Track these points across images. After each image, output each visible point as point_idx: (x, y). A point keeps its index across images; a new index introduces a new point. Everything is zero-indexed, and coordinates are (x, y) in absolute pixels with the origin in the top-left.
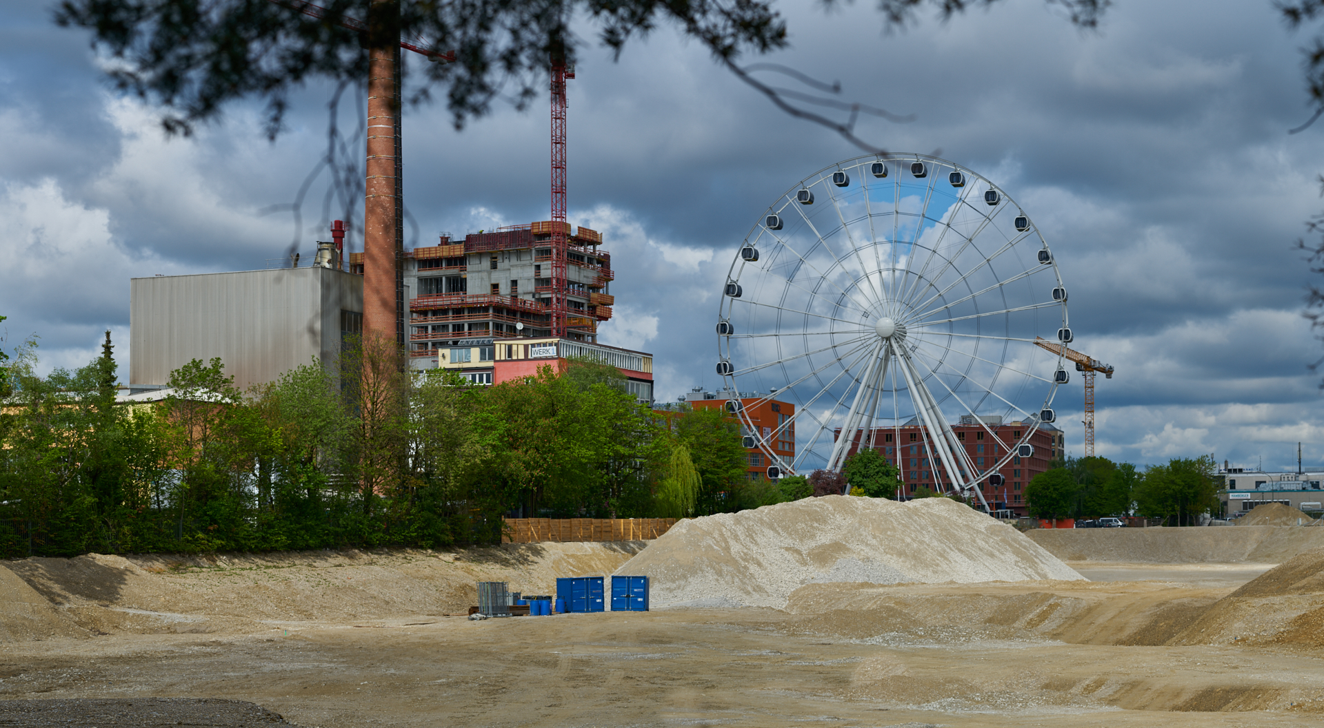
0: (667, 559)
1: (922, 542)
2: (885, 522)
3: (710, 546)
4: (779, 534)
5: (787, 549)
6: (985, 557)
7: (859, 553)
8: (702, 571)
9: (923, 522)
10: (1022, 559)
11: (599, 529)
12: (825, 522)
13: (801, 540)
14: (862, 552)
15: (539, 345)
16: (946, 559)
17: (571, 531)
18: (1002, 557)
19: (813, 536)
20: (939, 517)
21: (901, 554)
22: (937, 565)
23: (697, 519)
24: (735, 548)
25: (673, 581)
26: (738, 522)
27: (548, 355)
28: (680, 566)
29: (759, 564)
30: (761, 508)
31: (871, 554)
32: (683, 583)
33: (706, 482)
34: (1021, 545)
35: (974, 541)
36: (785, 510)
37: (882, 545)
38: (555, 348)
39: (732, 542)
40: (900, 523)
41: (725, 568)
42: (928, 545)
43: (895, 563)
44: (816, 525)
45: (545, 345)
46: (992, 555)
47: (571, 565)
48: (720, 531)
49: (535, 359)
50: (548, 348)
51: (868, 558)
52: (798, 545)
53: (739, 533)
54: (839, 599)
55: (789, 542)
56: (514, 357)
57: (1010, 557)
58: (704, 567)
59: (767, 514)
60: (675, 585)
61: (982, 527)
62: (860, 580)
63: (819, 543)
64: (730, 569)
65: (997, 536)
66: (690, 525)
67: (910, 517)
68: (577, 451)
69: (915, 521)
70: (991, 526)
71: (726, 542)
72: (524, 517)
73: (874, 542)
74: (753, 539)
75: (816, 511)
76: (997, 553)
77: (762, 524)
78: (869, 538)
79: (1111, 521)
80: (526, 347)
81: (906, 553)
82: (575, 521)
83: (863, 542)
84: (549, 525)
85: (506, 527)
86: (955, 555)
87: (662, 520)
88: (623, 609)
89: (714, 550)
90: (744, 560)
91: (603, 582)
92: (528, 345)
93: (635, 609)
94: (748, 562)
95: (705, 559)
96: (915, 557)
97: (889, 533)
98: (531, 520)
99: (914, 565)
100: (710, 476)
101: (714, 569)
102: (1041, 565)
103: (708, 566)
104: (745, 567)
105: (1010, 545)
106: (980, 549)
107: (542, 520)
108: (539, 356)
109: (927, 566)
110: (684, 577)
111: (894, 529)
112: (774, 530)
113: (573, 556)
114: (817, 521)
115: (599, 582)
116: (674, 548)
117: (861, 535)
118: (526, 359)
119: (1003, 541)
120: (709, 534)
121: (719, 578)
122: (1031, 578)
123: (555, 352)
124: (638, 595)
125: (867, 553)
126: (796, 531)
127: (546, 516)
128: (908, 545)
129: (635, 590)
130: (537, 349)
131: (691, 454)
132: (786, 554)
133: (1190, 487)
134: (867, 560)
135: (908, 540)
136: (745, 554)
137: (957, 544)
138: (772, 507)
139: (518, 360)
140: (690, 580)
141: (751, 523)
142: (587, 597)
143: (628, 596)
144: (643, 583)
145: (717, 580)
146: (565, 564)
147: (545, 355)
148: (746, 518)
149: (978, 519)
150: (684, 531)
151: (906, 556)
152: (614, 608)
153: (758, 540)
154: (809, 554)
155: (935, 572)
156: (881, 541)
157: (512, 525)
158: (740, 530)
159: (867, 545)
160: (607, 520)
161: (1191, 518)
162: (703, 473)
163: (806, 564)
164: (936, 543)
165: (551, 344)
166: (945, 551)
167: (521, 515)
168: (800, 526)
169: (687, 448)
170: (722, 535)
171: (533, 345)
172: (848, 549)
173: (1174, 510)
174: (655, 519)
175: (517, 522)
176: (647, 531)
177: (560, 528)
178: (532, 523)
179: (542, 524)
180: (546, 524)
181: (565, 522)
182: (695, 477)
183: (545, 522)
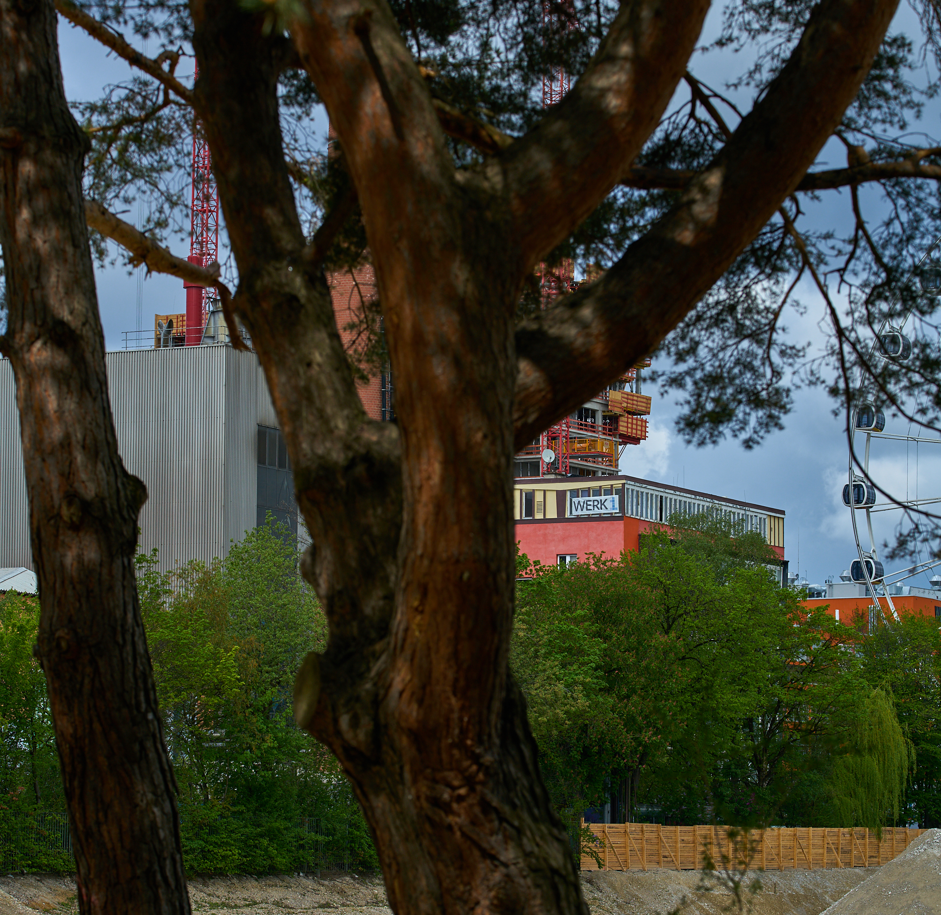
15: (587, 492)
27: (603, 511)
33: (923, 757)
38: (616, 497)
45: (598, 492)
49: (578, 519)
50: (603, 498)
56: (539, 516)
72: (613, 821)
80: (561, 495)
82: (701, 830)
84: (659, 837)
85: (593, 839)
87: (846, 830)
92: (565, 491)
98: (632, 827)
107: (647, 826)
108: (585, 512)
116: (921, 885)
118: (561, 518)
123: (617, 505)
127: (647, 818)
130: (581, 499)
131: (897, 705)
139: (545, 521)
147: (596, 511)
157: (599, 835)
162: (916, 739)
165: (609, 492)
167: (608, 816)
169: (888, 693)
171: (575, 493)
174: (836, 829)
175: (607, 830)
176: (821, 851)
177: (676, 842)
178: (632, 832)
179: (646, 835)
180: (654, 835)
181: (685, 832)
182: (903, 749)
183: (652, 832)
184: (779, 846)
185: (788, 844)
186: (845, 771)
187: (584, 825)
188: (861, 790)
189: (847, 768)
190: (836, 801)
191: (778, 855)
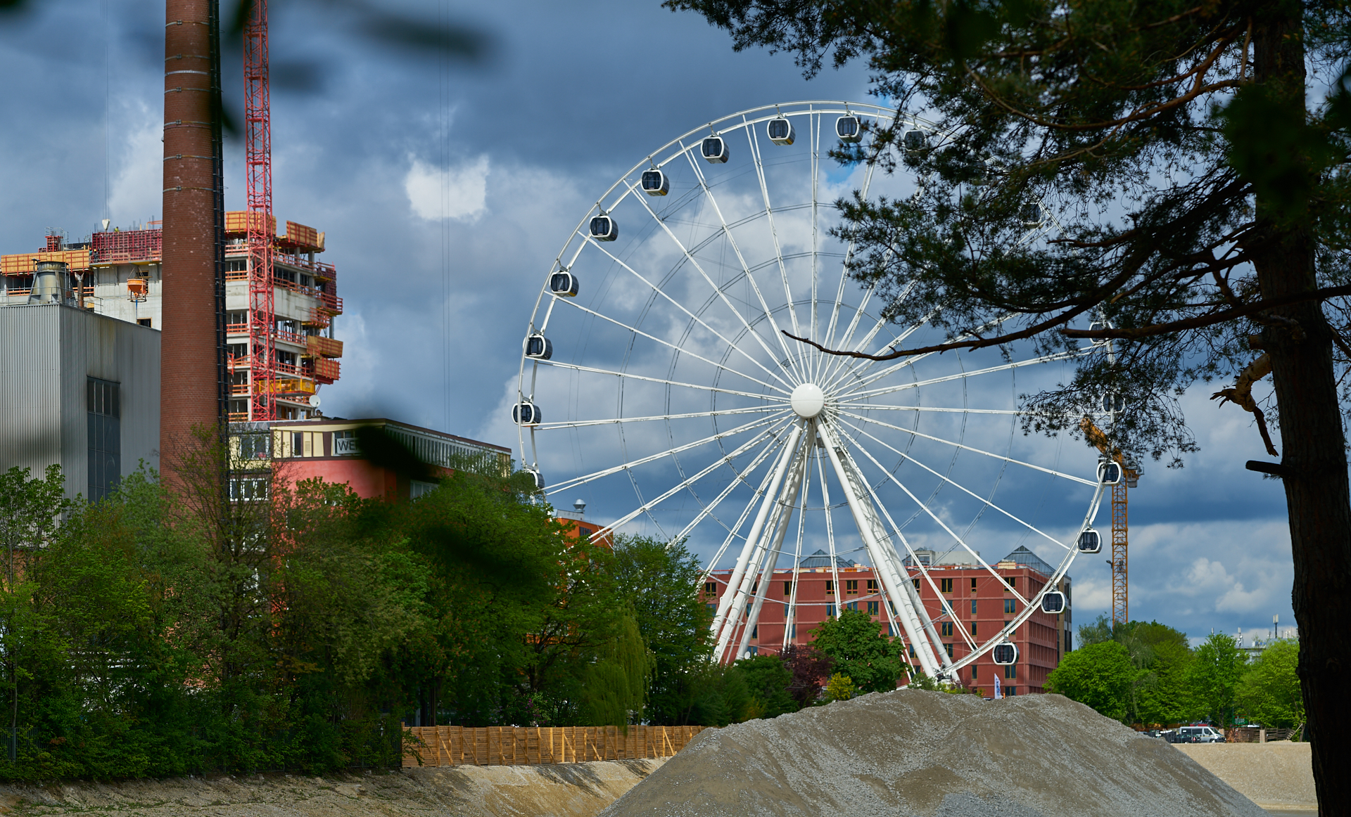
0: (695, 794)
1: (1063, 767)
3: (758, 773)
4: (845, 753)
5: (863, 778)
6: (1146, 791)
7: (975, 785)
9: (1053, 734)
10: (1196, 795)
11: (523, 745)
12: (909, 734)
13: (882, 764)
14: (980, 783)
16: (1103, 795)
17: (488, 748)
18: (1168, 791)
19: (897, 757)
20: (1067, 726)
21: (1039, 786)
22: (1096, 805)
23: (727, 729)
24: (793, 776)
26: (784, 732)
29: (833, 803)
30: (804, 711)
31: (994, 785)
34: (1187, 771)
35: (1124, 765)
36: (848, 714)
37: (1008, 772)
39: (786, 767)
42: (1073, 772)
43: (1033, 801)
44: (898, 738)
46: (1154, 789)
47: (509, 804)
48: (765, 747)
51: (991, 793)
52: (877, 772)
53: (791, 752)
55: (862, 766)
56: (307, 454)
57: (1178, 792)
58: (757, 806)
59: (819, 720)
61: (1120, 742)
63: (910, 768)
67: (1033, 727)
68: (512, 615)
69: (1042, 732)
70: (1136, 740)
71: (778, 767)
72: (424, 725)
73: (995, 766)
74: (812, 761)
75: (893, 716)
76: (1160, 786)
77: (816, 735)
78: (987, 760)
79: (1199, 731)
80: (327, 437)
81: (1046, 786)
82: (493, 730)
83: (978, 766)
84: (462, 739)
85: (415, 740)
86: (1108, 787)
87: (601, 728)
89: (764, 778)
90: (810, 795)
94: (817, 799)
95: (755, 793)
96: (1060, 792)
97: (1015, 752)
98: (439, 729)
101: (773, 810)
102: (1225, 805)
103: (762, 805)
104: (814, 807)
106: (1137, 779)
107: (452, 728)
108: (348, 451)
111: (1020, 746)
112: (836, 746)
113: (506, 787)
114: (899, 732)
116: (704, 776)
117: (973, 755)
118: (330, 456)
119: (1160, 764)
120: (752, 752)
125: (987, 784)
126: (872, 749)
128: (1047, 771)
130: (344, 439)
132: (866, 787)
134: (990, 795)
135: (1046, 764)
136: (809, 786)
137: (1106, 770)
138: (823, 709)
139: (313, 458)
141: (804, 736)
146: (501, 802)
148: (794, 727)
149: (1112, 729)
150: (715, 748)
151: (1048, 790)
153: (820, 763)
154: (897, 787)
156: (1006, 764)
157: (415, 736)
158: (791, 748)
159: (986, 771)
163: (896, 803)
164: (1080, 769)
166: (1095, 781)
167: (418, 720)
168: (875, 740)
170: (769, 754)
172: (958, 779)
174: (593, 728)
175: (422, 732)
176: (582, 747)
177: (474, 742)
178: (441, 733)
179: (452, 736)
180: (458, 736)
181: (480, 732)
182: (646, 658)
183: (457, 733)
186: (596, 677)
187: (405, 729)
188: (611, 693)
190: (592, 704)
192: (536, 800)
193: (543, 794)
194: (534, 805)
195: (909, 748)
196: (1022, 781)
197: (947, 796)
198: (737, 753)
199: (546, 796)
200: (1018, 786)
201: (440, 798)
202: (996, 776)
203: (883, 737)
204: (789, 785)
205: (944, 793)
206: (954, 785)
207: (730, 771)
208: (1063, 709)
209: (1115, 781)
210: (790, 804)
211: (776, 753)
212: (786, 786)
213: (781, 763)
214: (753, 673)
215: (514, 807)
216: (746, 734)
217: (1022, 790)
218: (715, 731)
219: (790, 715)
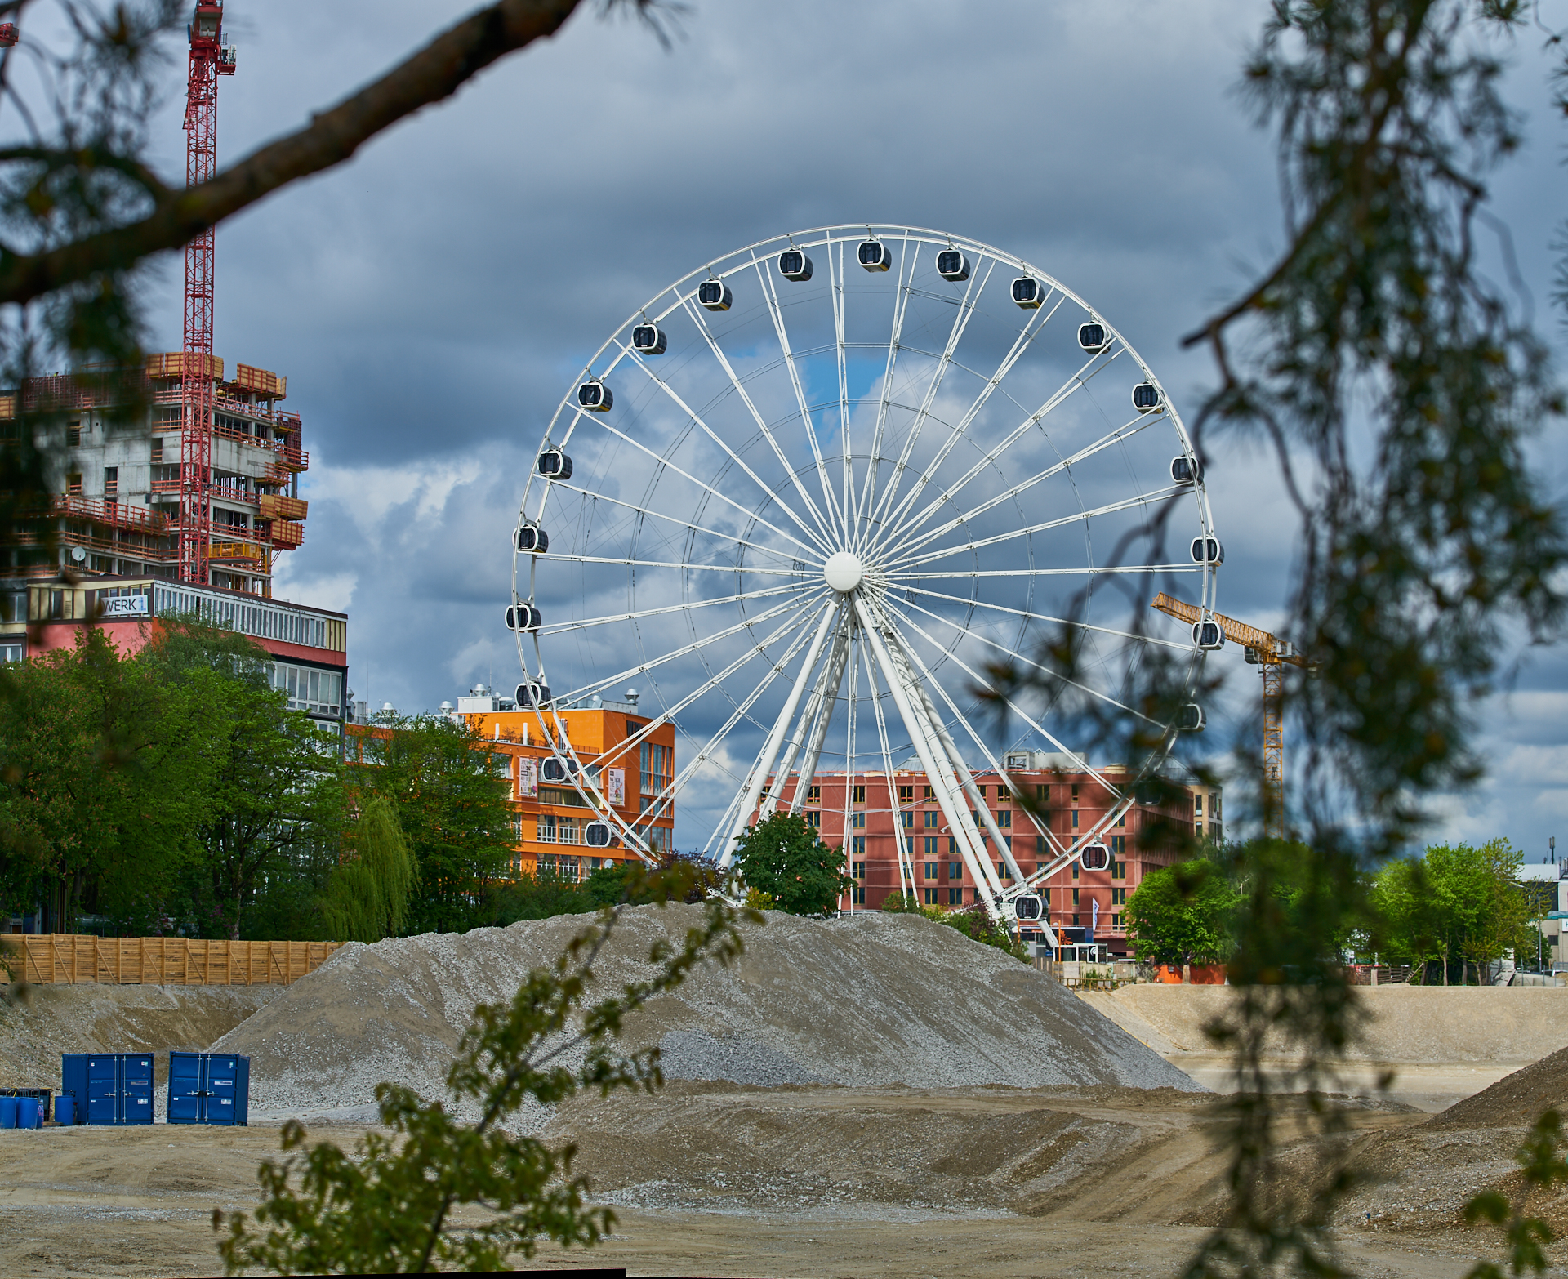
0: (313, 1023)
1: (845, 1003)
2: (770, 958)
3: (402, 998)
6: (983, 1036)
7: (712, 1021)
8: (381, 1048)
9: (853, 961)
10: (1065, 1042)
11: (201, 960)
13: (595, 993)
14: (718, 1020)
15: (115, 591)
16: (899, 1039)
17: (141, 962)
18: (1022, 1037)
19: (618, 984)
20: (890, 952)
21: (798, 1024)
22: (875, 1049)
23: (378, 944)
25: (323, 1069)
27: (132, 611)
28: (338, 1038)
30: (517, 925)
31: (736, 1022)
32: (340, 1071)
33: (428, 869)
34: (1063, 1012)
35: (963, 1003)
37: (760, 1007)
38: (146, 598)
39: (448, 992)
40: (802, 962)
41: (428, 1044)
42: (859, 1009)
43: (784, 1043)
44: (627, 961)
45: (126, 592)
46: (999, 1033)
47: (133, 1030)
48: (427, 968)
50: (132, 597)
51: (729, 1031)
54: (649, 1113)
57: (1040, 1038)
58: (385, 1040)
60: (324, 1076)
61: (985, 975)
62: (710, 1076)
64: (438, 1045)
65: (1016, 993)
66: (363, 953)
67: (826, 951)
69: (837, 959)
70: (1003, 973)
71: (438, 991)
72: (44, 932)
73: (745, 998)
74: (493, 986)
76: (1011, 1030)
77: (514, 956)
78: (735, 990)
80: (90, 596)
81: (808, 1024)
82: (150, 943)
83: (721, 997)
84: (95, 950)
86: (916, 1031)
88: (191, 1121)
89: (408, 1005)
91: (151, 1064)
92: (94, 590)
93: (214, 1121)
95: (388, 1023)
96: (827, 1032)
97: (776, 981)
98: (58, 938)
99: (825, 1049)
100: (440, 859)
101: (406, 1044)
102: (1107, 1056)
103: (393, 1039)
105: (1041, 1013)
106: (975, 1019)
107: (82, 938)
108: (114, 613)
109: (852, 1051)
110: (345, 1060)
111: (786, 974)
113: (137, 1012)
115: (145, 1063)
116: (329, 1001)
117: (719, 984)
119: (1026, 1004)
120: (404, 973)
121: (415, 1064)
122: (1080, 1081)
123: (145, 606)
124: (222, 1092)
125: (728, 1021)
127: (95, 930)
128: (815, 1006)
129: (217, 1083)
130: (110, 599)
131: (400, 813)
133: (1469, 903)
134: (726, 1035)
135: (817, 997)
137: (924, 1009)
140: (356, 1065)
141: (493, 954)
142: (120, 1094)
143: (202, 1094)
144: (238, 1069)
145: (410, 1068)
146: (121, 1029)
147: (126, 611)
148: (483, 944)
149: (978, 957)
150: (350, 967)
151: (810, 1028)
152: (171, 1119)
153: (505, 990)
155: (868, 1064)
156: (759, 997)
157: (16, 948)
158: (468, 968)
159: (730, 1004)
160: (219, 943)
161: (1471, 968)
162: (423, 852)
164: (876, 1006)
165: (137, 591)
166: (894, 1021)
167: (38, 926)
170: (428, 975)
171: (104, 593)
172: (690, 1013)
173: (1435, 951)
174: (323, 943)
175: (28, 941)
176: (303, 966)
177: (117, 955)
178: (59, 944)
179: (78, 947)
180: (89, 948)
181: (129, 944)
182: (405, 858)
183: (87, 943)
184: (249, 960)
185: (261, 958)
186: (341, 883)
188: (356, 903)
189: (344, 879)
190: (327, 915)
191: (248, 969)
192: (179, 1028)
193: (195, 1021)
194: (173, 1034)
195: (640, 974)
196: (776, 1018)
197: (668, 1034)
198: (378, 974)
199: (199, 1024)
200: (769, 1023)
201: (27, 1022)
202: (742, 1010)
203: (607, 960)
204: (443, 1015)
205: (667, 1030)
206: (682, 1021)
207: (362, 996)
208: (912, 932)
209: (929, 1021)
210: (433, 1038)
211: (439, 974)
212: (437, 1016)
213: (442, 988)
214: (609, 884)
215: (138, 1035)
216: (402, 950)
217: (773, 1028)
218: (357, 946)
219: (486, 930)
